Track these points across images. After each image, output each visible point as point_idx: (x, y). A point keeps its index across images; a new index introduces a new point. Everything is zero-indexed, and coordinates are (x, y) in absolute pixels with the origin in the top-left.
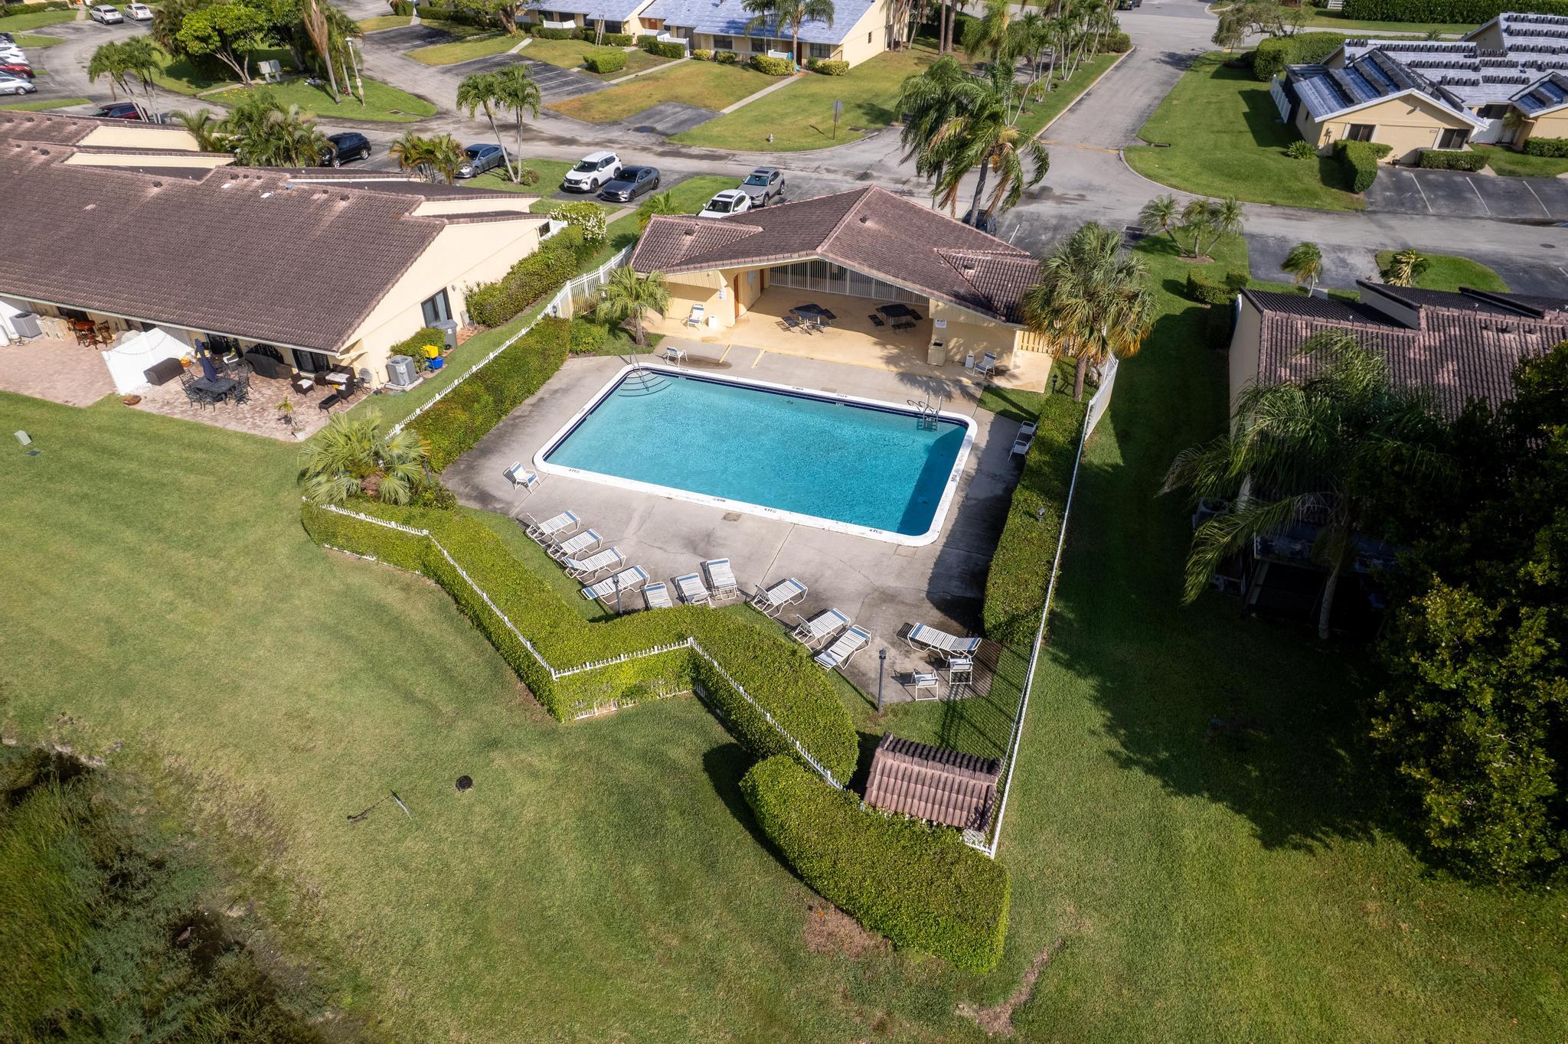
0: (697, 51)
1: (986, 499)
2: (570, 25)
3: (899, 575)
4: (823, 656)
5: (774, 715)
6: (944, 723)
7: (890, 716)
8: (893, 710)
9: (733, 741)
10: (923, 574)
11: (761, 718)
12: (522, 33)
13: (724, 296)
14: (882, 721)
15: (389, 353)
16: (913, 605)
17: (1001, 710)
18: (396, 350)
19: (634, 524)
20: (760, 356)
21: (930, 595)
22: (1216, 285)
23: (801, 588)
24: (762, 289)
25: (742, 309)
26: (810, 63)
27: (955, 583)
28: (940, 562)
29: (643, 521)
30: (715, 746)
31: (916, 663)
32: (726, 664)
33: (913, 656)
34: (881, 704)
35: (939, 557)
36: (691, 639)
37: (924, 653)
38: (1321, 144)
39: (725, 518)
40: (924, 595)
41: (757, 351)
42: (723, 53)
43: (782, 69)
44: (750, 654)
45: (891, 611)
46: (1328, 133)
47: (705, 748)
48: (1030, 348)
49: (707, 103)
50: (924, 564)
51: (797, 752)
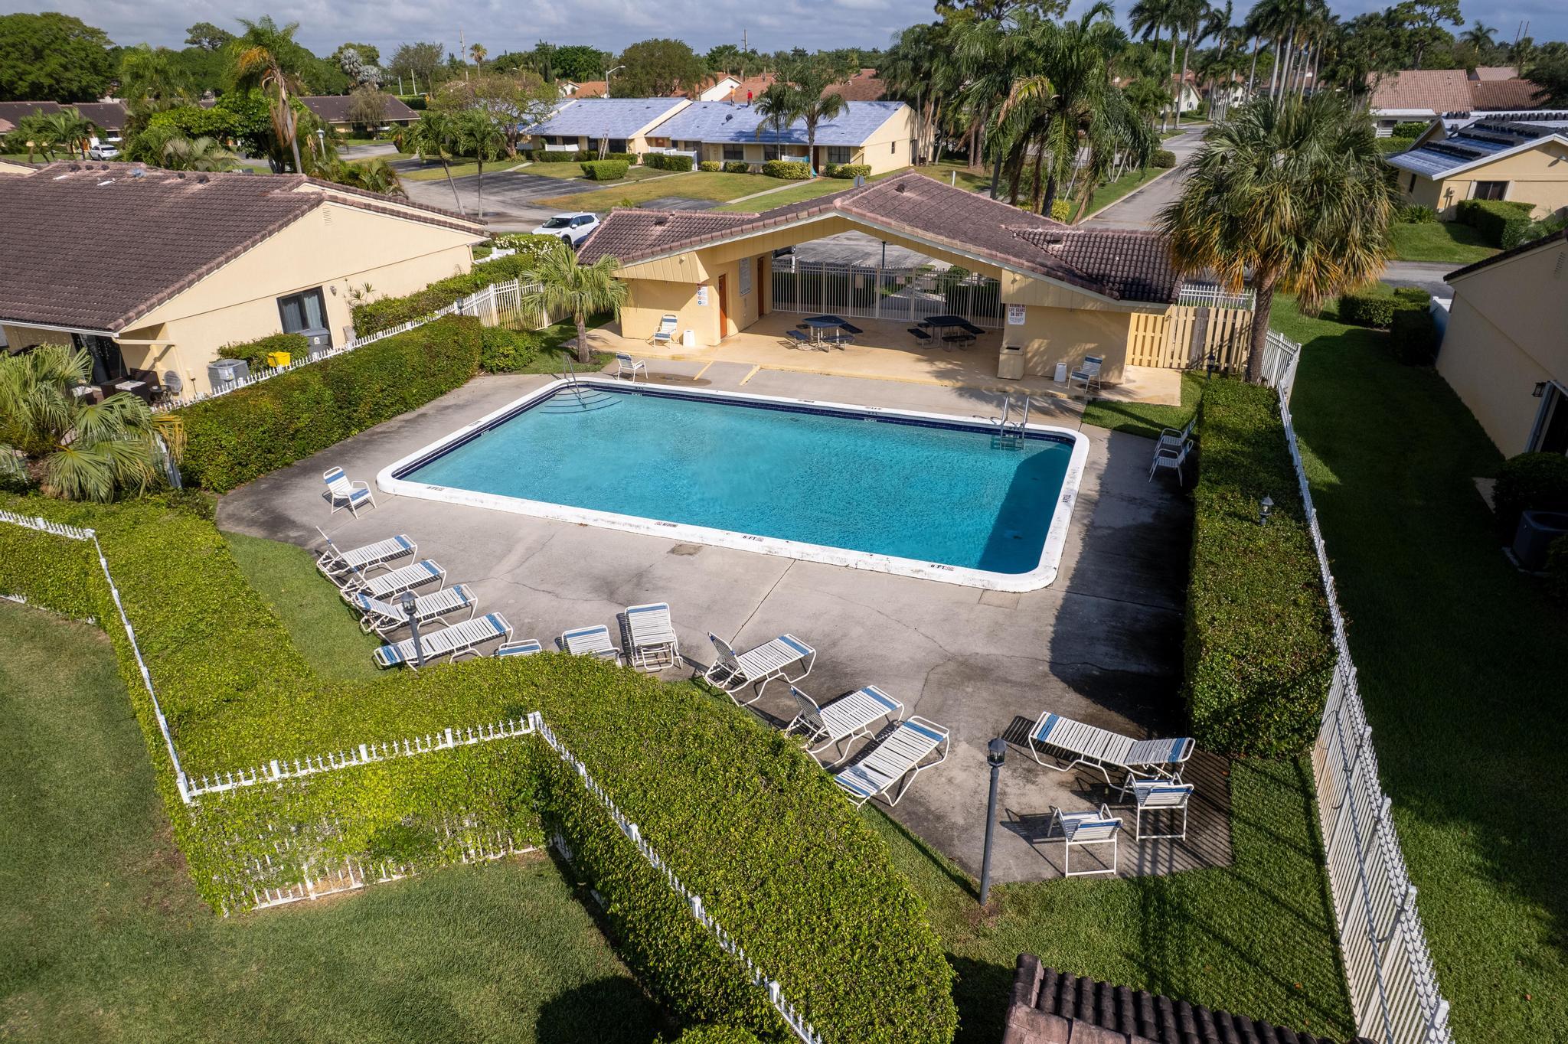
0: (705, 163)
1: (1128, 528)
2: (573, 148)
3: (993, 635)
4: (847, 775)
5: (713, 902)
6: (1144, 934)
7: (1011, 912)
8: (1015, 899)
9: (623, 971)
10: (1037, 634)
11: (678, 909)
12: (523, 158)
13: (705, 301)
14: (991, 925)
15: (216, 357)
16: (1026, 685)
17: (1275, 900)
18: (225, 353)
19: (513, 558)
20: (753, 372)
21: (1057, 667)
22: (1387, 298)
23: (802, 650)
24: (761, 313)
25: (732, 327)
26: (829, 168)
27: (1101, 649)
28: (1064, 614)
29: (530, 553)
30: (574, 983)
31: (1052, 794)
32: (606, 772)
33: (1042, 779)
34: (988, 885)
35: (1062, 607)
36: (535, 717)
37: (1067, 773)
38: (1441, 207)
39: (673, 551)
40: (1046, 668)
41: (749, 367)
42: (734, 163)
43: (797, 172)
44: (669, 751)
45: (985, 694)
46: (1449, 194)
47: (548, 988)
48: (1145, 362)
49: (712, 196)
50: (1037, 619)
51: (772, 1014)
